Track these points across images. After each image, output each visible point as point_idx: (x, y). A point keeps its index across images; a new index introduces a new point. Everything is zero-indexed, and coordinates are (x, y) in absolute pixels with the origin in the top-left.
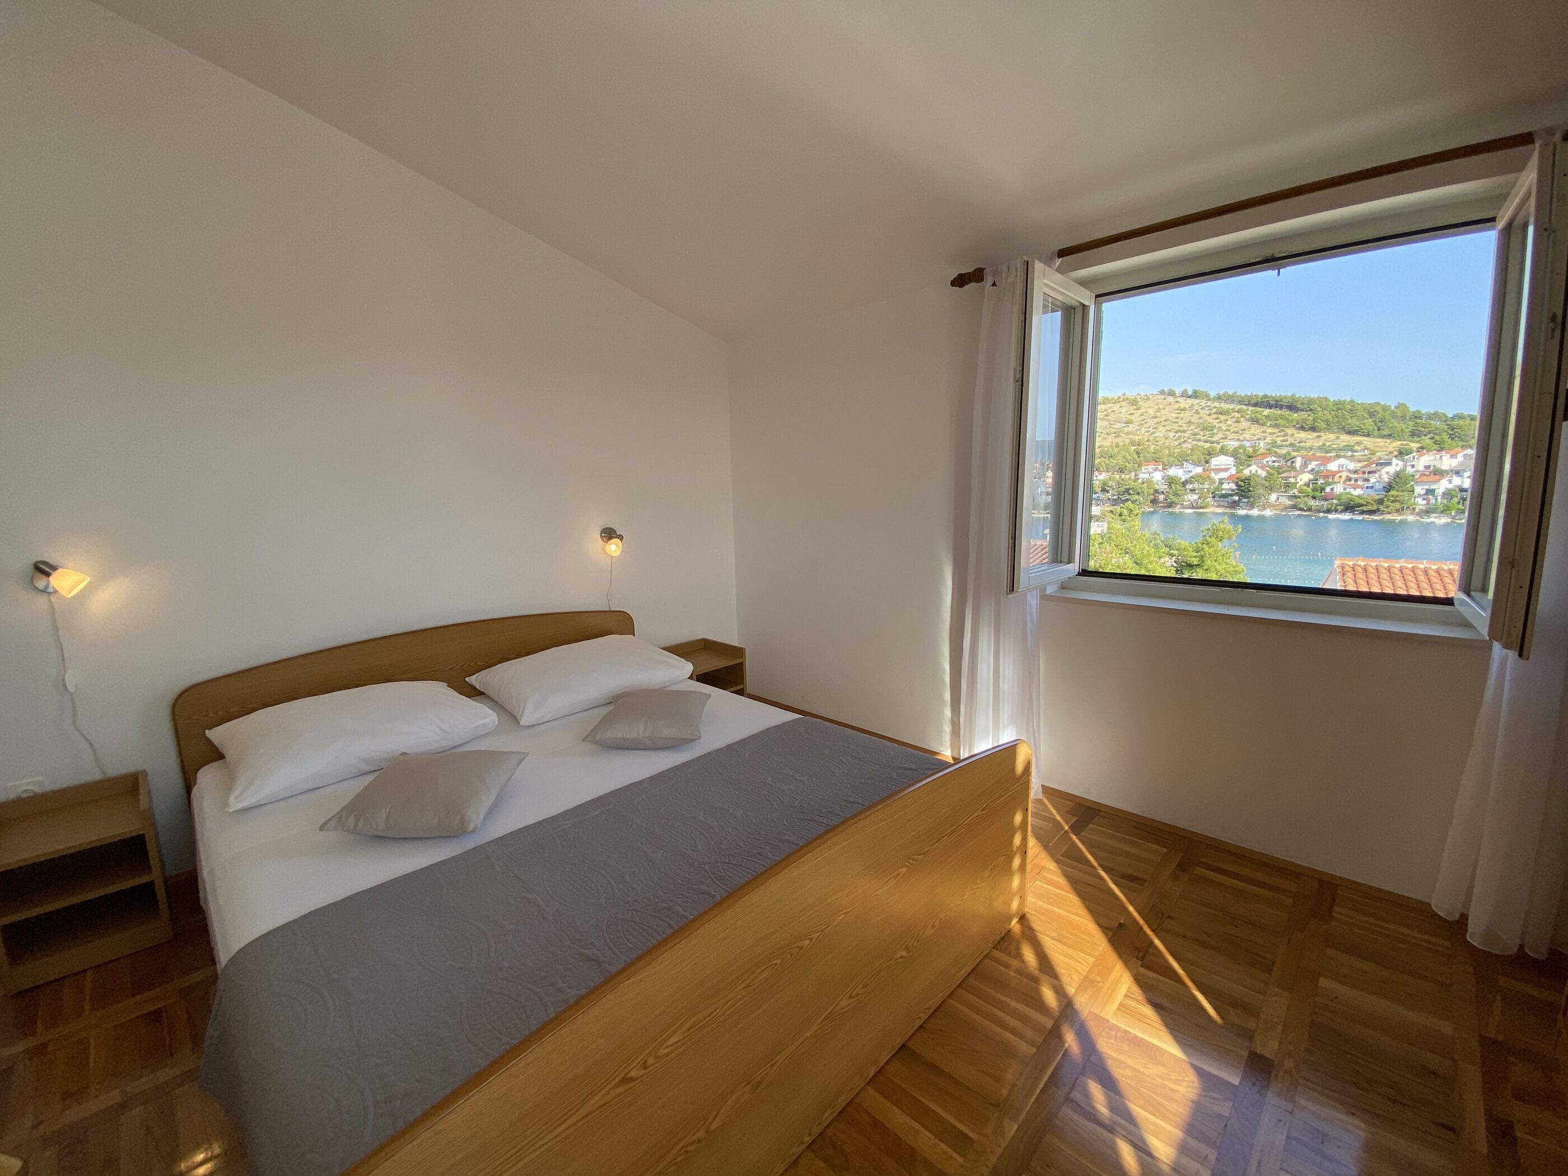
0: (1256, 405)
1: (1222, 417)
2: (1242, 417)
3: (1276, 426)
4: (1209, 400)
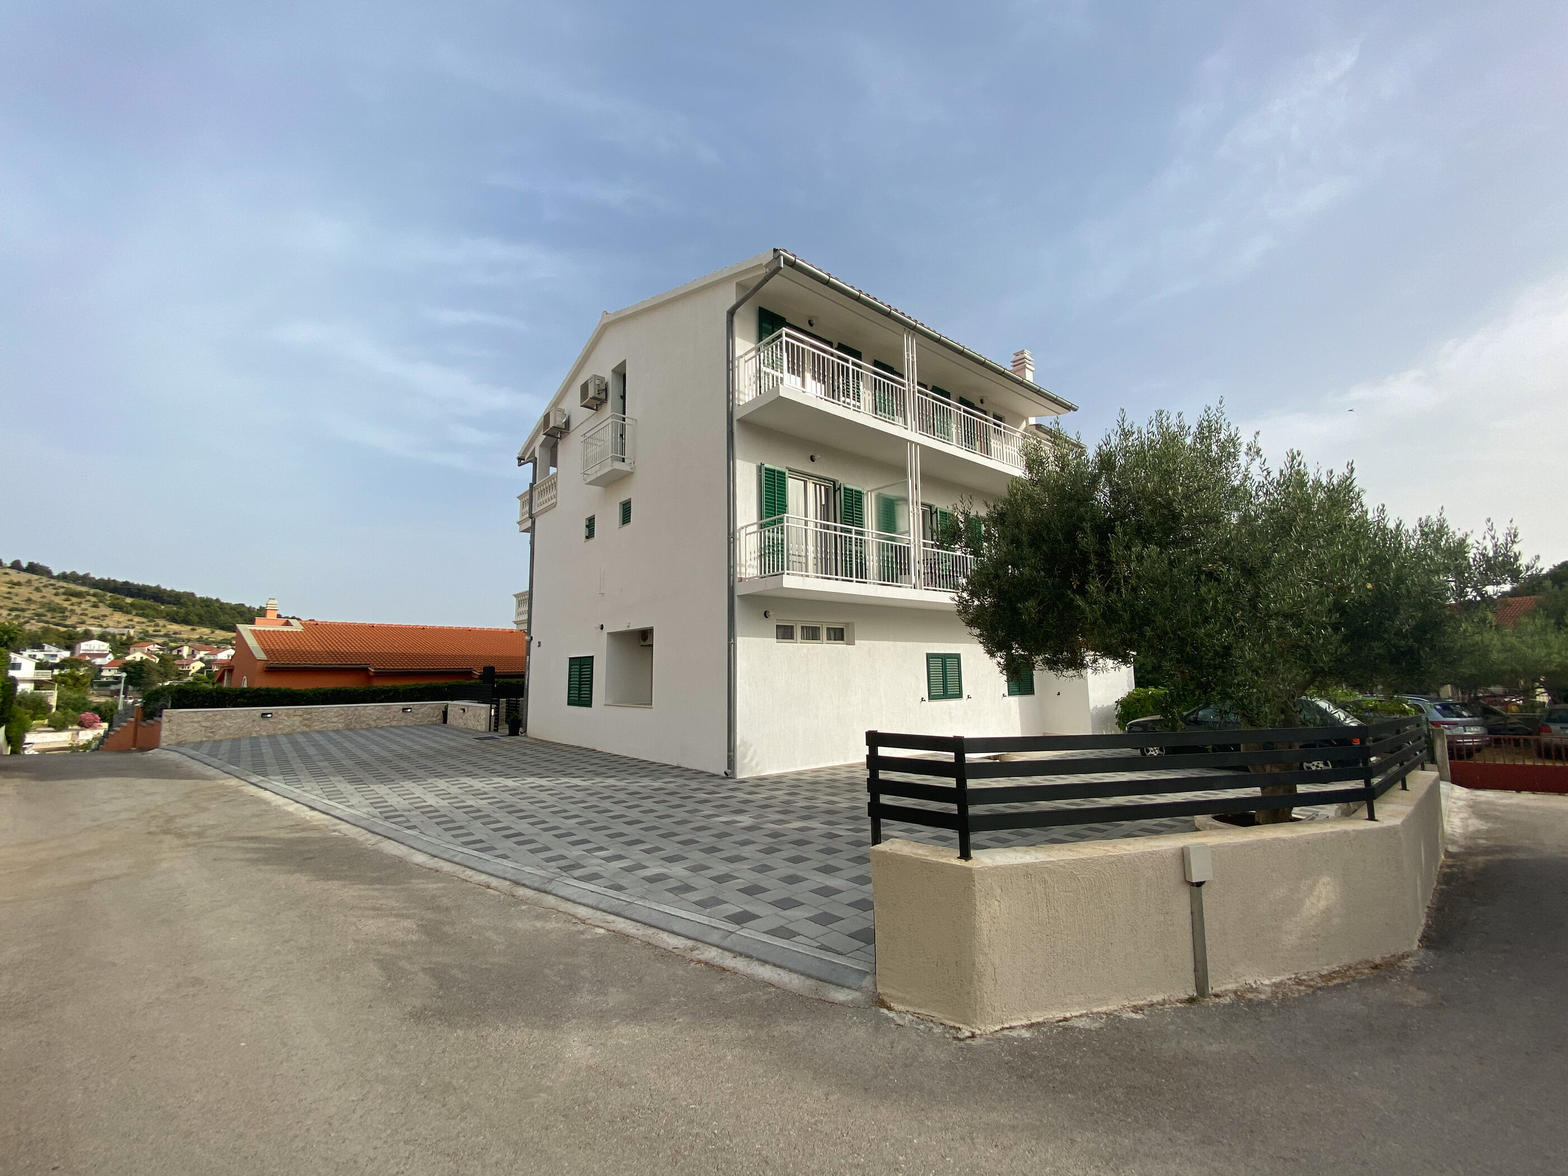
0: (115, 591)
1: (74, 600)
2: (100, 601)
3: (143, 615)
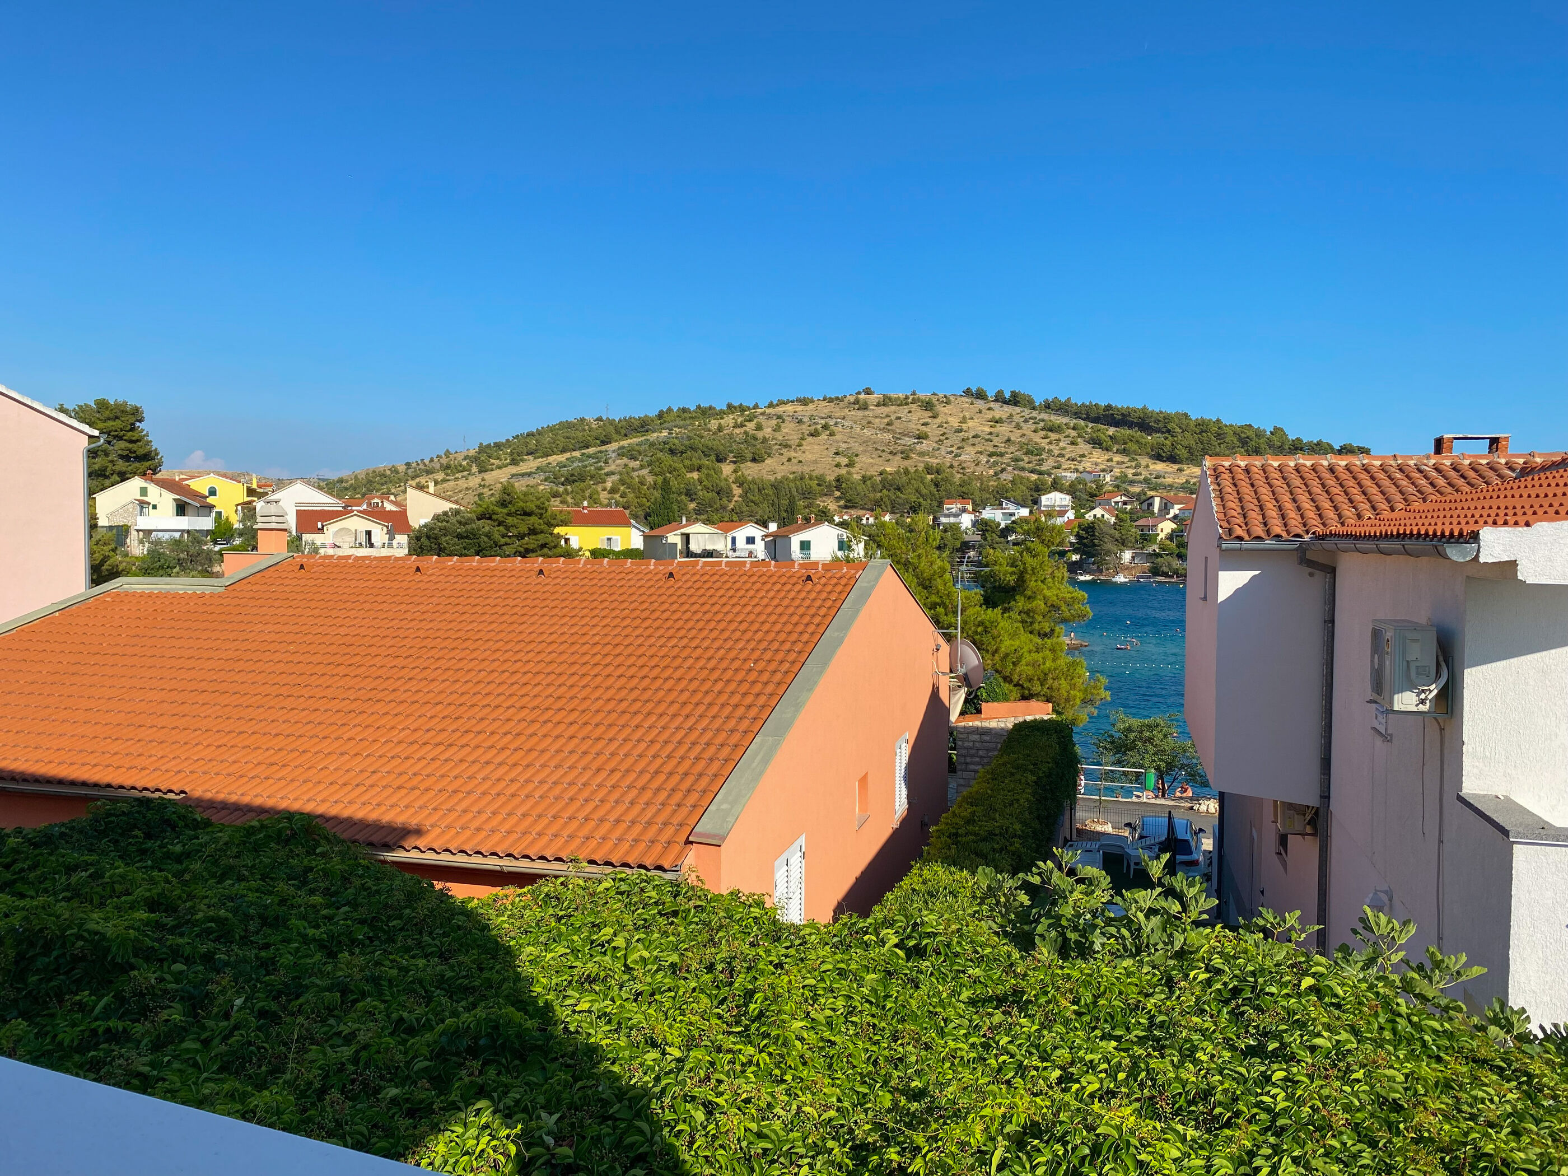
0: (1096, 420)
2: (1080, 436)
3: (1124, 452)
4: (1034, 408)
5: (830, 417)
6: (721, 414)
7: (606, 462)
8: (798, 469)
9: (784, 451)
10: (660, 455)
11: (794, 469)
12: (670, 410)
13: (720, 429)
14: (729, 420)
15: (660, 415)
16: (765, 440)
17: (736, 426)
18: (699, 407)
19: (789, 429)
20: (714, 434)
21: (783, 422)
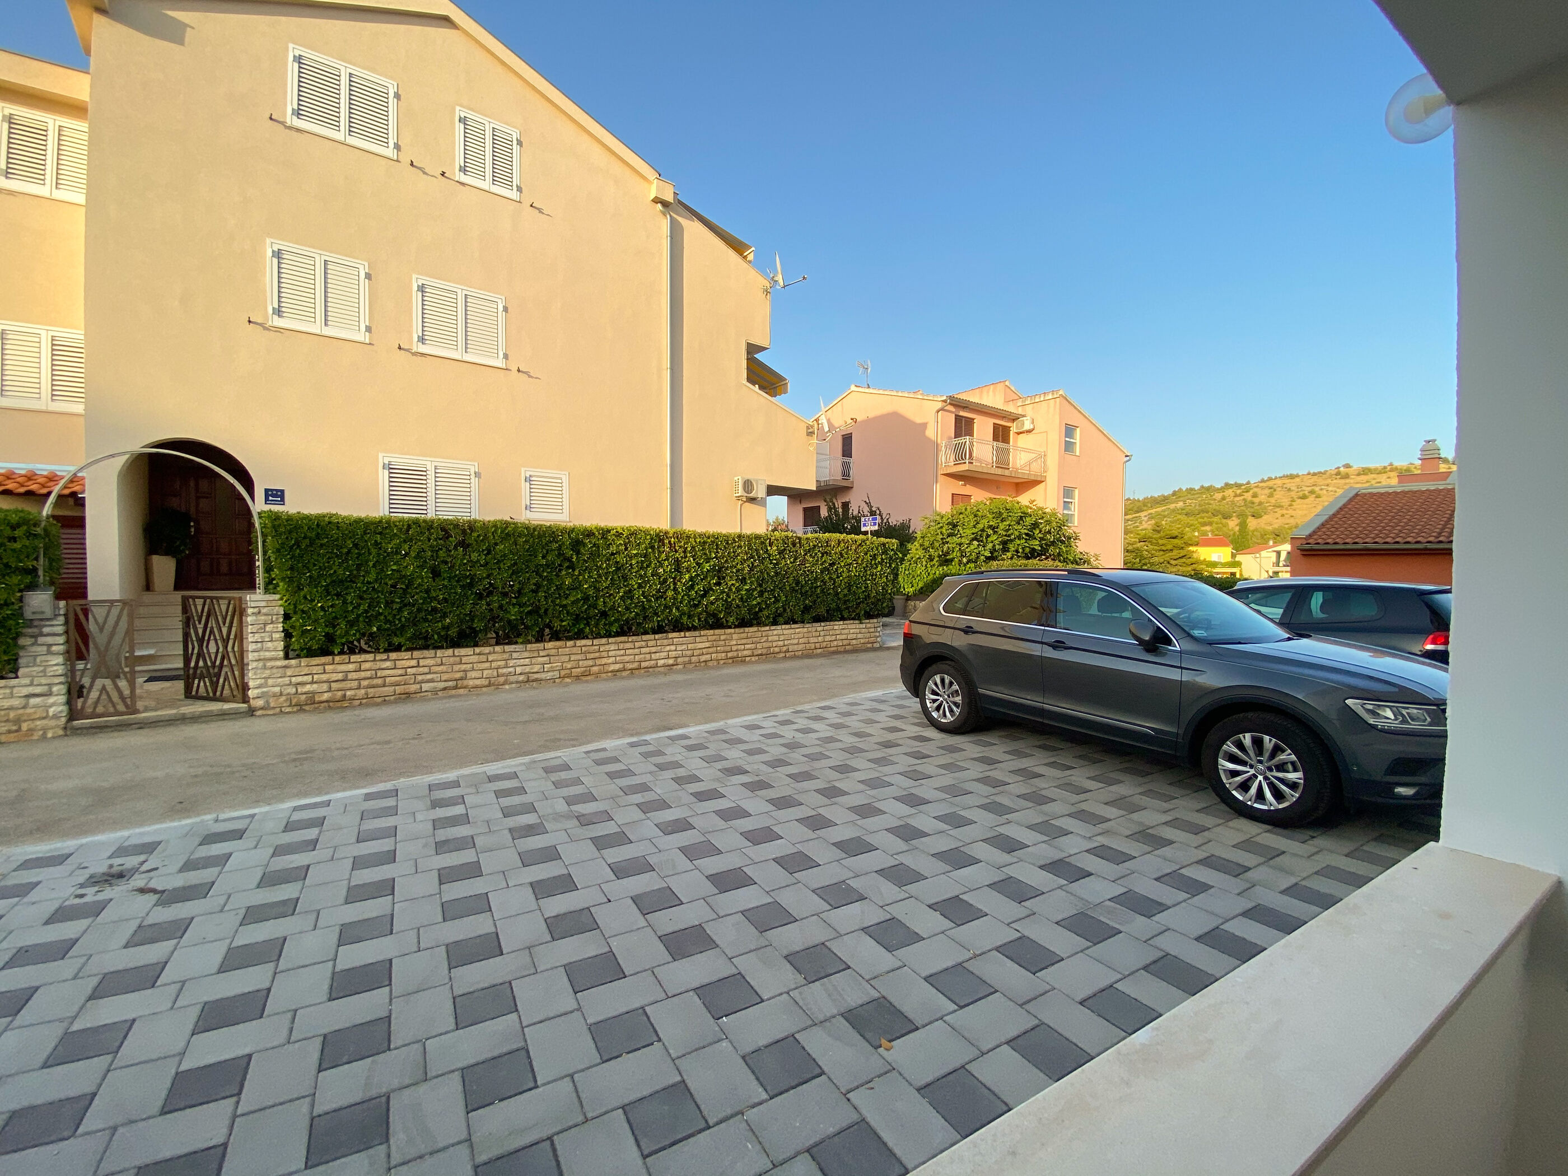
5: (1313, 485)
6: (1222, 489)
7: (1141, 523)
8: (1292, 521)
9: (1277, 510)
10: (1179, 517)
11: (1288, 521)
12: (1180, 489)
13: (1224, 498)
14: (1229, 492)
15: (1174, 493)
16: (1260, 504)
17: (1236, 496)
18: (1202, 487)
19: (1279, 495)
20: (1219, 501)
21: (1275, 490)
